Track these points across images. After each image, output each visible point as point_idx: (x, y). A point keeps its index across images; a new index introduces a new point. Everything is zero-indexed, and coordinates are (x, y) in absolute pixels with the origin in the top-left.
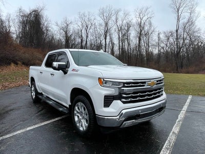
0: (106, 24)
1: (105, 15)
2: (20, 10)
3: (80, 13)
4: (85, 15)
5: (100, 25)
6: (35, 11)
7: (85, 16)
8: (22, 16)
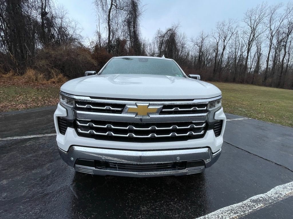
0: (253, 30)
1: (253, 18)
2: (159, 32)
3: (218, 23)
4: (225, 24)
5: (245, 33)
6: (170, 30)
7: (224, 26)
8: (159, 37)
